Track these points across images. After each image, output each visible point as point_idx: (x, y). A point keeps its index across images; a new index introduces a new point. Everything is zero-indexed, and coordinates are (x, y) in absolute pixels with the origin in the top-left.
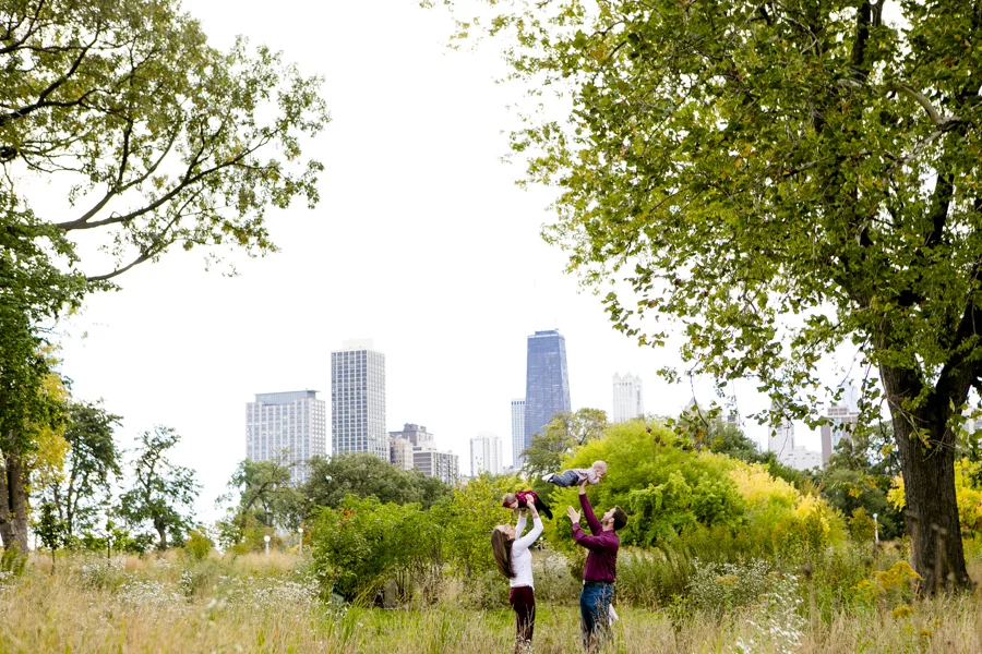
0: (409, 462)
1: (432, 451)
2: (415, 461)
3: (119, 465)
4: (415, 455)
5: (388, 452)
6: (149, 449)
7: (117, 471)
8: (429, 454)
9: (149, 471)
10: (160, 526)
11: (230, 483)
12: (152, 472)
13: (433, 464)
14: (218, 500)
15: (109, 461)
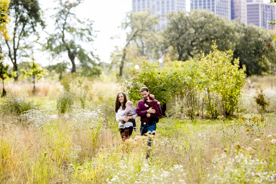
0: (244, 10)
1: (260, 3)
2: (248, 9)
3: (43, 20)
4: (248, 6)
5: (229, 4)
6: (62, 8)
7: (42, 24)
8: (258, 5)
9: (64, 22)
10: (72, 57)
11: (119, 27)
12: (65, 23)
13: (260, 11)
14: (112, 38)
15: (37, 17)
